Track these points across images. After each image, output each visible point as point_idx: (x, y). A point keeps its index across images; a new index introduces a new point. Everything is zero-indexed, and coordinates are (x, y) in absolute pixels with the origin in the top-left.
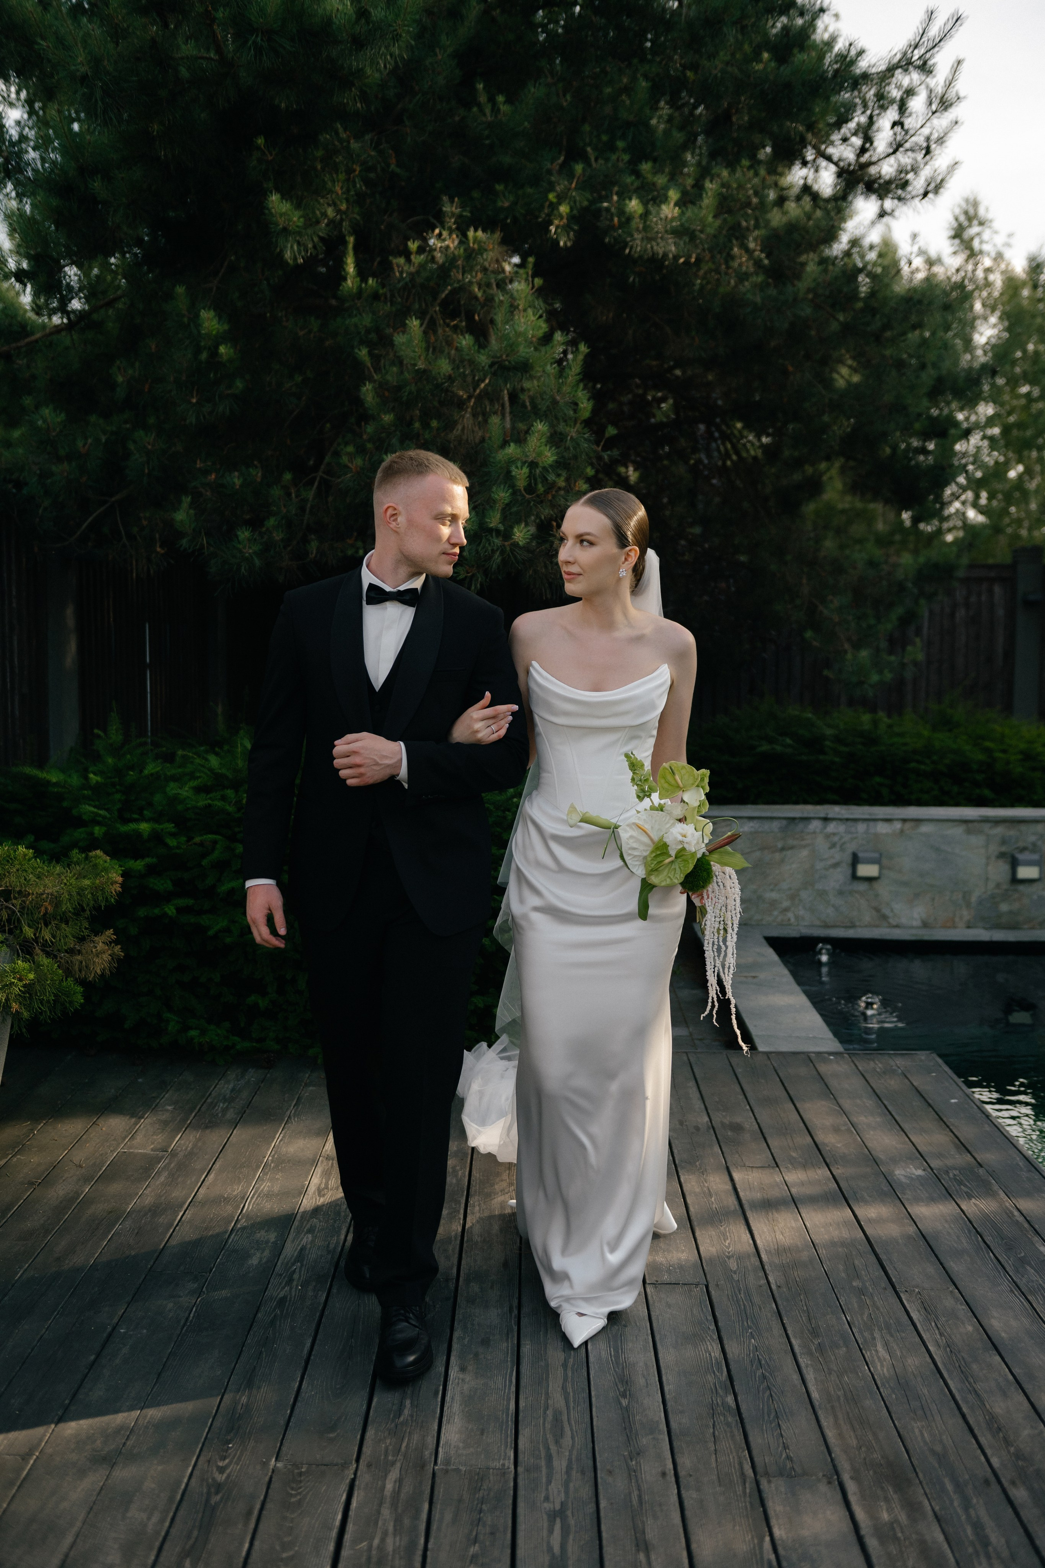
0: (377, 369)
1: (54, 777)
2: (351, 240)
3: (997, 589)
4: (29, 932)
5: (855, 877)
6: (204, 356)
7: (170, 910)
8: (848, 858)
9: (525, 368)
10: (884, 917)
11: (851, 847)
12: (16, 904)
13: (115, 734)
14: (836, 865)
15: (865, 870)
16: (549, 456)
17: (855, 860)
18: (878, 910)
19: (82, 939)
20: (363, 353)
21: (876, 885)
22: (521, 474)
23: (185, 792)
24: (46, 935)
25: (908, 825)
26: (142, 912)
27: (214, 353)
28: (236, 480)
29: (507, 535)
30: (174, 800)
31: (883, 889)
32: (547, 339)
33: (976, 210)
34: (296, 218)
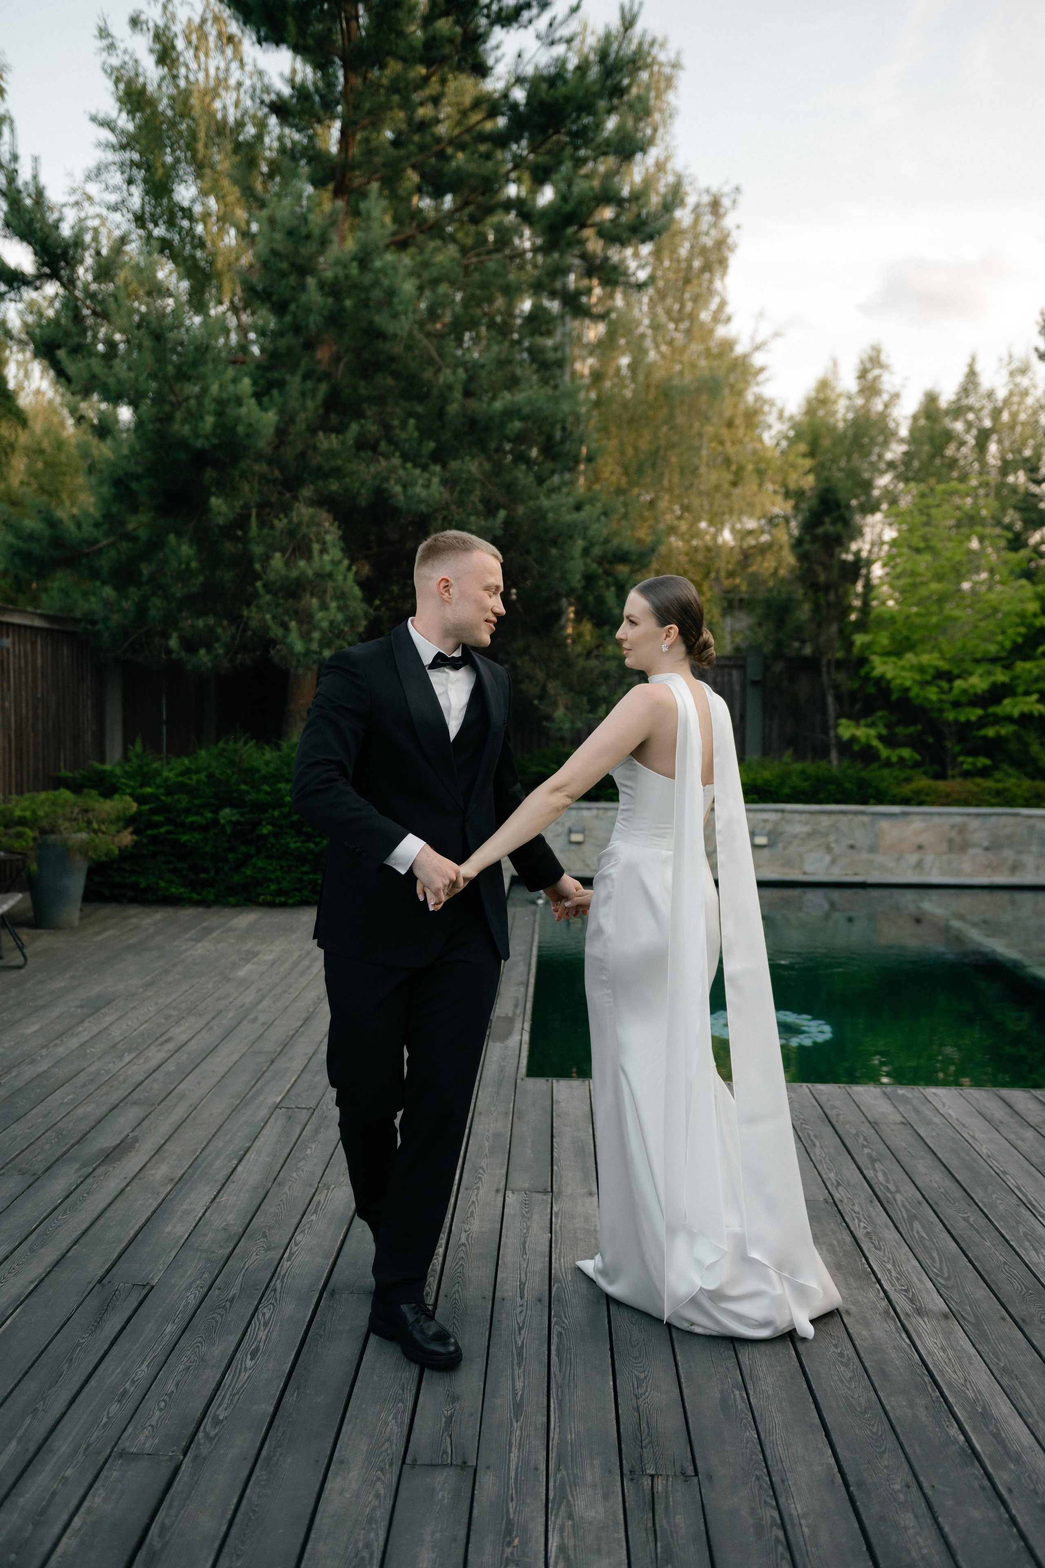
0: (265, 572)
1: (108, 767)
2: (254, 512)
3: (735, 673)
4: (95, 826)
5: (571, 843)
6: (183, 566)
7: (163, 830)
8: (566, 830)
9: (330, 575)
10: (588, 865)
11: (568, 824)
12: (90, 815)
13: (138, 747)
14: (559, 835)
15: (576, 837)
16: (340, 617)
17: (570, 831)
18: (584, 861)
19: (118, 832)
20: (257, 566)
21: (583, 847)
22: (325, 624)
23: (171, 775)
24: (103, 828)
25: (601, 812)
26: (149, 832)
27: (188, 564)
28: (200, 623)
29: (320, 653)
30: (166, 780)
31: (587, 849)
32: (340, 562)
33: (878, 356)
34: (224, 508)
